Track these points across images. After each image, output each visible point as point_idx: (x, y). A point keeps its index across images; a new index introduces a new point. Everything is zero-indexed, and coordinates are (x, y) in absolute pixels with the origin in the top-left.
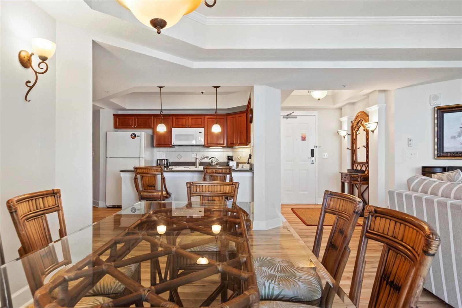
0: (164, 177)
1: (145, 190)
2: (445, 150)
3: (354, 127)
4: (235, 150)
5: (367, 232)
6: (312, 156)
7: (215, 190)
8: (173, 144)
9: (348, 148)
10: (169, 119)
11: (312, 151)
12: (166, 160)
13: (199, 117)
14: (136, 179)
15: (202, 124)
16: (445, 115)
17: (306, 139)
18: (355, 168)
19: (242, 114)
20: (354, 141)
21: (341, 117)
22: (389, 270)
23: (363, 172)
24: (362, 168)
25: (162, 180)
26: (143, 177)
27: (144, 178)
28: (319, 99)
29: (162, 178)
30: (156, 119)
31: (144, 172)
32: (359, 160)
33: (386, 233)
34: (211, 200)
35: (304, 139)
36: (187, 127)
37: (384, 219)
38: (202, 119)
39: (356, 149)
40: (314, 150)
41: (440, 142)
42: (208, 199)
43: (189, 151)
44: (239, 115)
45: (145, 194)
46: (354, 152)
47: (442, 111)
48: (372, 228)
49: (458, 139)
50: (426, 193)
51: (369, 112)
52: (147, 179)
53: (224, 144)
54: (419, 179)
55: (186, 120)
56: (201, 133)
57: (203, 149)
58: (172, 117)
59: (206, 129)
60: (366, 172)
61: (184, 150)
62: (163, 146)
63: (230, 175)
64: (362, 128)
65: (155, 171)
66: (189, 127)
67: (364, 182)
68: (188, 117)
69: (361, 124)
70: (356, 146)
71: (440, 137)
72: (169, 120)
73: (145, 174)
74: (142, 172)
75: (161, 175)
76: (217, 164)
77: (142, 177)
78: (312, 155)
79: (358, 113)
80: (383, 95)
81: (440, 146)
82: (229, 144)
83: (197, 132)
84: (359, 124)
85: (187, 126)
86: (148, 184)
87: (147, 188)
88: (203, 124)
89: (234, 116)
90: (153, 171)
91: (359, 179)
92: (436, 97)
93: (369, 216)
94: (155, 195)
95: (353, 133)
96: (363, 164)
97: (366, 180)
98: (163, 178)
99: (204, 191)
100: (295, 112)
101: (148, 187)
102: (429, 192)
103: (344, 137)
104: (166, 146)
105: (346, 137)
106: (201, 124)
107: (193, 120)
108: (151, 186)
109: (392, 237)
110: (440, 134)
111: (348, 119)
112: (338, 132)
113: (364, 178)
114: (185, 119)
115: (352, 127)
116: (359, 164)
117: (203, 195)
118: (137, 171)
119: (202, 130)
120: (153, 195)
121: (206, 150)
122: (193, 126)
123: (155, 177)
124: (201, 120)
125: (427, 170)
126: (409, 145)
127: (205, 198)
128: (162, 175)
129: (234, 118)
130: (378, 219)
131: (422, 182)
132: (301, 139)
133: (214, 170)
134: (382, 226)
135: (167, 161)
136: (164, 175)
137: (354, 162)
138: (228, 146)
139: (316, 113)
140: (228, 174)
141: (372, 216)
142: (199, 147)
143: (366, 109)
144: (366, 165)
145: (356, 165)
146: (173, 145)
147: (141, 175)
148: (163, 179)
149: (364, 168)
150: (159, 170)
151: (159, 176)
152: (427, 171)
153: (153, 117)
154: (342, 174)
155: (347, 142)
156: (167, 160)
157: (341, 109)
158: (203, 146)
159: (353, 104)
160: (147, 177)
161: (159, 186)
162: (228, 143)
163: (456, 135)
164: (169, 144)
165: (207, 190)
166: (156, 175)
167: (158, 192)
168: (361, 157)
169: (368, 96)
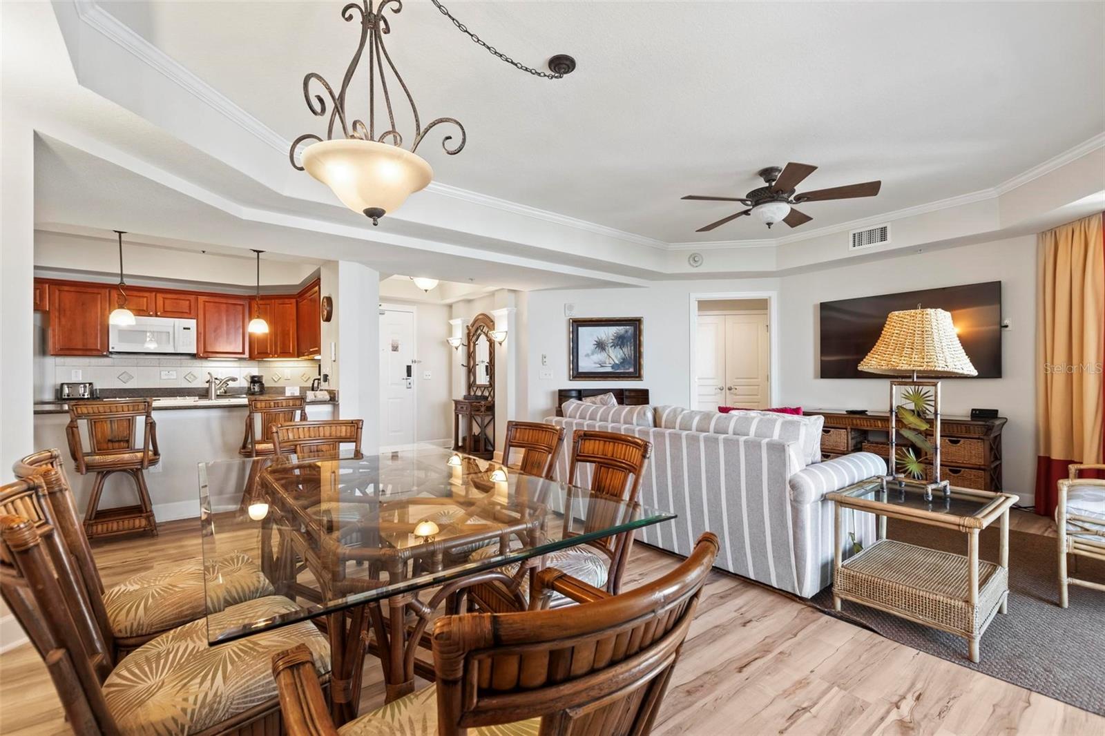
0: (152, 421)
1: (99, 449)
2: (580, 371)
3: (472, 334)
4: (267, 365)
5: (578, 455)
6: (408, 376)
7: (322, 434)
8: (111, 350)
9: (463, 365)
10: (98, 293)
11: (409, 369)
12: (87, 385)
13: (183, 297)
14: (74, 429)
15: (190, 311)
16: (580, 328)
17: (400, 348)
18: (472, 393)
19: (287, 300)
20: (471, 355)
21: (451, 317)
22: (603, 485)
23: (486, 398)
24: (482, 393)
25: (148, 427)
26: (95, 422)
27: (98, 424)
28: (426, 291)
29: (146, 424)
30: (59, 290)
31: (99, 412)
32: (478, 382)
33: (596, 453)
34: (315, 450)
35: (395, 349)
36: (151, 316)
37: (593, 441)
38: (189, 300)
39: (475, 365)
40: (410, 366)
41: (575, 360)
42: (310, 449)
43: (152, 364)
44: (280, 301)
45: (98, 458)
46: (471, 370)
47: (577, 323)
48: (582, 451)
49: (592, 357)
50: (584, 418)
51: (494, 316)
52: (109, 426)
53: (243, 353)
54: (574, 405)
55: (147, 300)
56: (189, 329)
57: (190, 361)
58: (107, 291)
59: (201, 321)
60: (490, 399)
61: (138, 363)
62: (80, 353)
63: (302, 411)
64: (483, 337)
65: (131, 409)
66: (157, 316)
67: (489, 413)
68: (154, 294)
69: (482, 331)
70: (475, 362)
71: (575, 354)
72: (99, 296)
73: (102, 417)
74: (94, 413)
75: (145, 417)
76: (225, 392)
77: (93, 424)
78: (409, 374)
79: (478, 316)
80: (512, 295)
81: (575, 364)
82: (256, 353)
83: (179, 327)
84: (479, 331)
85: (151, 313)
86: (110, 438)
87: (105, 447)
88: (192, 312)
89: (268, 302)
90: (126, 409)
91: (483, 409)
92: (571, 307)
93: (578, 441)
94: (126, 459)
95: (469, 343)
96: (485, 387)
97: (491, 409)
98: (151, 423)
99: (302, 436)
100: (383, 304)
101: (110, 445)
102: (587, 418)
103: (457, 349)
104: (88, 353)
105: (460, 348)
106: (188, 311)
107: (167, 301)
108: (119, 441)
109: (603, 455)
110: (575, 350)
111: (463, 323)
112: (448, 341)
113: (487, 407)
114: (145, 299)
115: (469, 334)
116: (479, 387)
117: (300, 444)
118: (79, 410)
119: (192, 323)
120: (122, 460)
121: (197, 363)
122: (168, 315)
123: (131, 423)
124: (188, 302)
125: (563, 393)
126: (543, 363)
127: (305, 448)
128: (148, 416)
129: (268, 306)
130: (587, 442)
131: (579, 408)
132: (390, 348)
133: (272, 404)
134: (591, 448)
135: (92, 387)
136: (152, 415)
137: (471, 385)
138: (251, 358)
139: (413, 308)
140: (298, 409)
141: (582, 440)
142: (179, 357)
143: (492, 312)
144: (490, 389)
145: (475, 389)
146: (111, 353)
147: (91, 420)
148: (151, 426)
149: (486, 394)
150: (141, 406)
151: (140, 421)
152: (563, 395)
153: (47, 286)
154: (457, 402)
155: (460, 356)
156: (90, 384)
157: (450, 306)
158: (194, 356)
159: (469, 301)
160: (108, 422)
161: (139, 439)
162: (254, 352)
163: (590, 352)
164: (98, 350)
165: (307, 435)
166: (133, 417)
167: (138, 451)
168: (482, 378)
169: (493, 294)
